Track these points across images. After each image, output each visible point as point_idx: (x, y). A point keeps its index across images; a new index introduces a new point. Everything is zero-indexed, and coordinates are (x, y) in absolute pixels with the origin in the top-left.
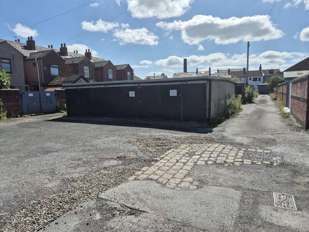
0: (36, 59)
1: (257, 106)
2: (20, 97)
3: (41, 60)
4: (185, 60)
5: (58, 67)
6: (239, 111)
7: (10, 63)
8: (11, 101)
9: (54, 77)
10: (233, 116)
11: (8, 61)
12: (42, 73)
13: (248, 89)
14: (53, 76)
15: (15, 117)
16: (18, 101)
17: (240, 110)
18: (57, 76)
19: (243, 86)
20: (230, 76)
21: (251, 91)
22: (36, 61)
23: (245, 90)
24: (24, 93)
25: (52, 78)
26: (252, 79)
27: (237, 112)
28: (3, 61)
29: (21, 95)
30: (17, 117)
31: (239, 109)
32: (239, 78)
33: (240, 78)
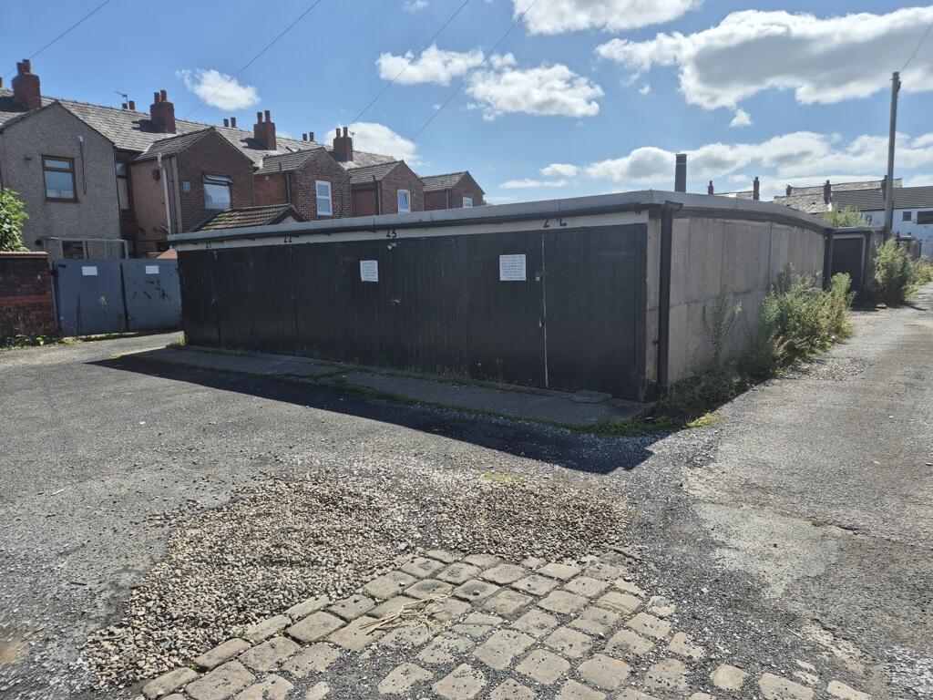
0: (159, 160)
1: (920, 322)
2: (52, 277)
3: (174, 161)
4: (681, 160)
5: (229, 184)
6: (833, 342)
7: (72, 171)
8: (19, 290)
9: (214, 214)
10: (795, 370)
11: (65, 165)
12: (178, 200)
13: (886, 253)
14: (212, 210)
15: (28, 344)
16: (44, 293)
17: (840, 333)
18: (222, 212)
19: (868, 240)
20: (830, 206)
21: (899, 260)
22: (160, 165)
23: (875, 255)
24: (64, 266)
25: (207, 219)
26: (914, 216)
27: (823, 347)
28: (49, 163)
29: (55, 273)
30: (36, 344)
31: (838, 330)
32: (865, 214)
33: (869, 213)
